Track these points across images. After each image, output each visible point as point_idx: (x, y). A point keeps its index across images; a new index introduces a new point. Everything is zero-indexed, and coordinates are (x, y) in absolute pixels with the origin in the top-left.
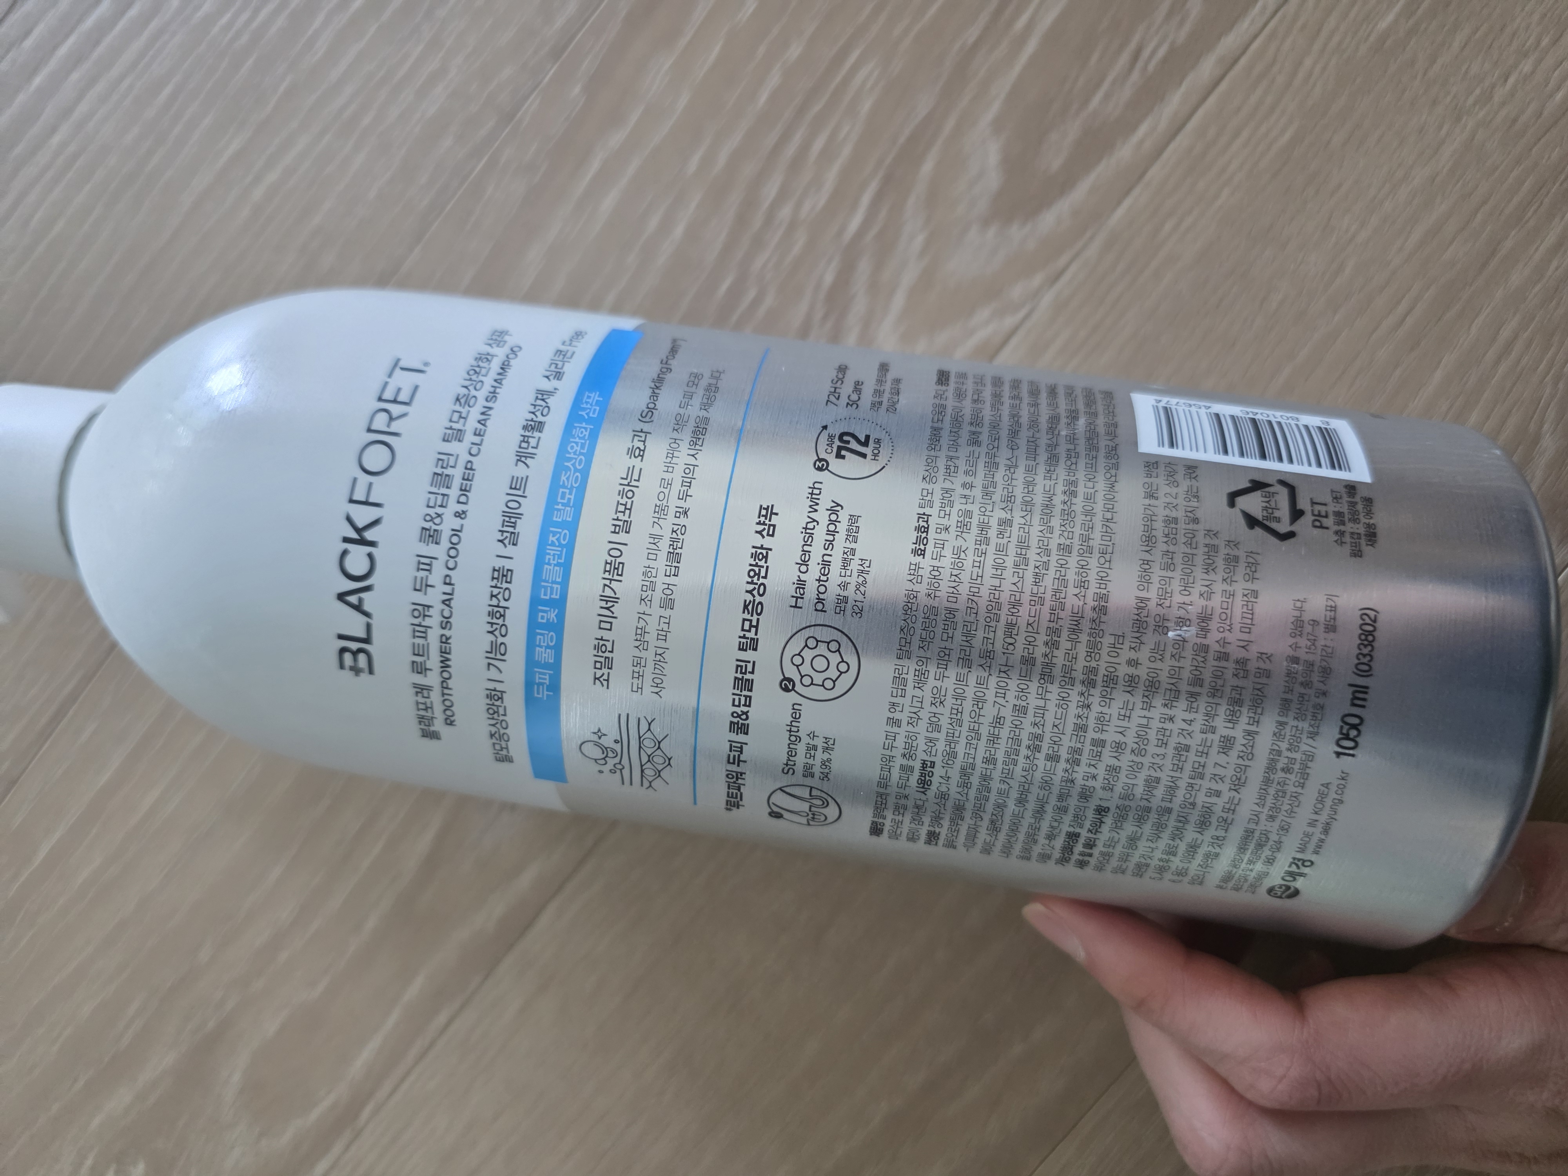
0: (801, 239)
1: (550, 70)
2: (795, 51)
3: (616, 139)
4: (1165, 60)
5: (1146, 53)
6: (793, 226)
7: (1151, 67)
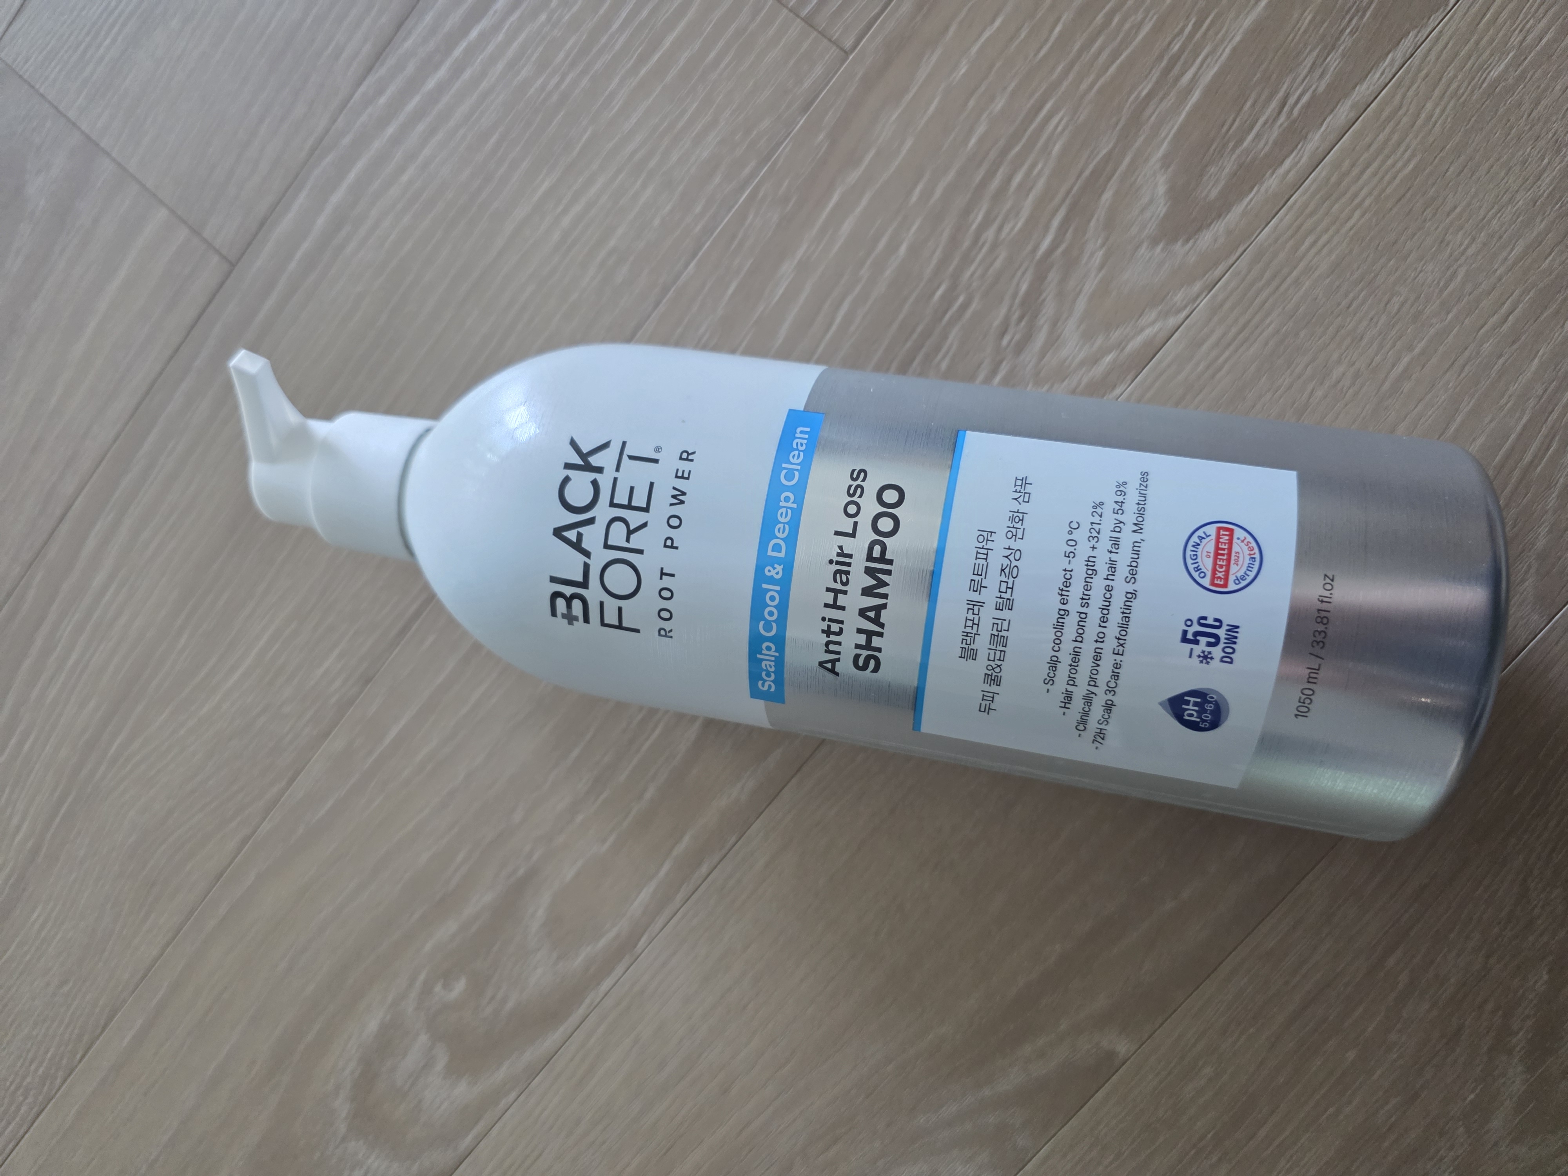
0: (1002, 255)
1: (800, 120)
2: (999, 105)
3: (853, 176)
4: (1308, 105)
5: (1292, 100)
6: (994, 246)
7: (1296, 111)
